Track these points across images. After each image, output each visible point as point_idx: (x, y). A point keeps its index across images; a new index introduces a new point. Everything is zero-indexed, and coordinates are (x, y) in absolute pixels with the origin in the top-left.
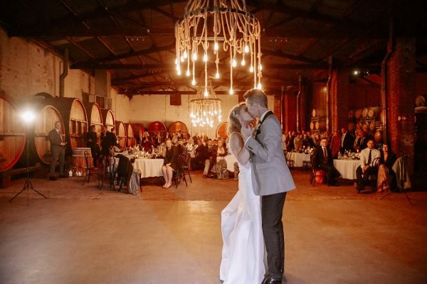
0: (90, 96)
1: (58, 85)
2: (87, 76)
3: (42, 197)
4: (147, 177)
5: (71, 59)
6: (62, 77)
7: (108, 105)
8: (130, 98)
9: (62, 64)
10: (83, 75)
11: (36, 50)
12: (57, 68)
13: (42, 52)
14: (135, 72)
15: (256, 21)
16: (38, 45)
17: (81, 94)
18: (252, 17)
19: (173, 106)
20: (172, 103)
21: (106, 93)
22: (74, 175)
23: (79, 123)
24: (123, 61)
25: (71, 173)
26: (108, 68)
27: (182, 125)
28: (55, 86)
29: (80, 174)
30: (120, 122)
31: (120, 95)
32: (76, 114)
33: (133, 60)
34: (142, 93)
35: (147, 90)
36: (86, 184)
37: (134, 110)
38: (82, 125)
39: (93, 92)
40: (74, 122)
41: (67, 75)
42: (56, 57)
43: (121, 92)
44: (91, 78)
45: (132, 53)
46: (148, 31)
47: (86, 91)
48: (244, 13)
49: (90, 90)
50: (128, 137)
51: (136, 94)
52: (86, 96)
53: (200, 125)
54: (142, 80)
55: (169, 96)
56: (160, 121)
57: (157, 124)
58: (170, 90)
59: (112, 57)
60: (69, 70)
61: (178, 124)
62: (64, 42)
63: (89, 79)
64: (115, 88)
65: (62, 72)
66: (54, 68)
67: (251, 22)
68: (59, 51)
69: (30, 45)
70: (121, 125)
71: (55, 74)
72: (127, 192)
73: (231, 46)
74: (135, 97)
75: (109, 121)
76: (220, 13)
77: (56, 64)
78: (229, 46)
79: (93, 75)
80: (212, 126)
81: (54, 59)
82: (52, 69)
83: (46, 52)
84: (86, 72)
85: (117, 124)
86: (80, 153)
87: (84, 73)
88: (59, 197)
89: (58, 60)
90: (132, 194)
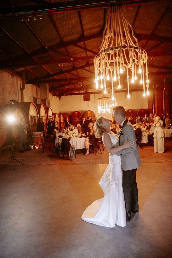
0: (38, 99)
1: (20, 95)
2: (35, 87)
3: (20, 164)
4: (78, 149)
5: (26, 78)
6: (22, 90)
7: (48, 103)
8: (60, 98)
9: (21, 82)
10: (33, 87)
11: (7, 75)
12: (19, 84)
13: (10, 76)
14: (63, 83)
15: (145, 52)
16: (8, 72)
17: (32, 98)
18: (142, 50)
19: (85, 101)
20: (84, 100)
21: (47, 97)
22: (34, 148)
23: (34, 117)
24: (56, 77)
25: (32, 147)
26: (47, 82)
27: (92, 112)
28: (18, 95)
29: (37, 147)
30: (56, 114)
31: (54, 97)
32: (32, 112)
33: (62, 76)
34: (67, 95)
35: (70, 93)
36: (43, 154)
37: (62, 105)
38: (36, 118)
39: (39, 97)
40: (31, 116)
41: (24, 88)
42: (18, 78)
43: (54, 95)
44: (38, 88)
45: (61, 72)
46: (72, 59)
47: (35, 96)
48: (137, 48)
49: (37, 96)
50: (60, 122)
51: (63, 95)
52: (35, 100)
53: (103, 112)
54: (67, 87)
55: (82, 96)
56: (78, 111)
57: (76, 113)
58: (83, 92)
59: (49, 75)
60: (25, 85)
61: (89, 112)
62: (22, 69)
63: (37, 89)
64: (51, 93)
65: (22, 87)
66: (17, 84)
67: (142, 53)
68: (19, 75)
69: (4, 73)
70: (57, 115)
71: (18, 88)
72: (68, 159)
73: (127, 67)
74: (62, 97)
75: (50, 114)
76: (123, 50)
77: (18, 82)
78: (126, 68)
79: (38, 86)
80: (110, 112)
81: (17, 79)
82: (16, 86)
83: (13, 75)
84: (35, 85)
85: (54, 115)
86: (37, 135)
87: (33, 86)
88: (29, 164)
89: (19, 79)
90: (71, 160)
